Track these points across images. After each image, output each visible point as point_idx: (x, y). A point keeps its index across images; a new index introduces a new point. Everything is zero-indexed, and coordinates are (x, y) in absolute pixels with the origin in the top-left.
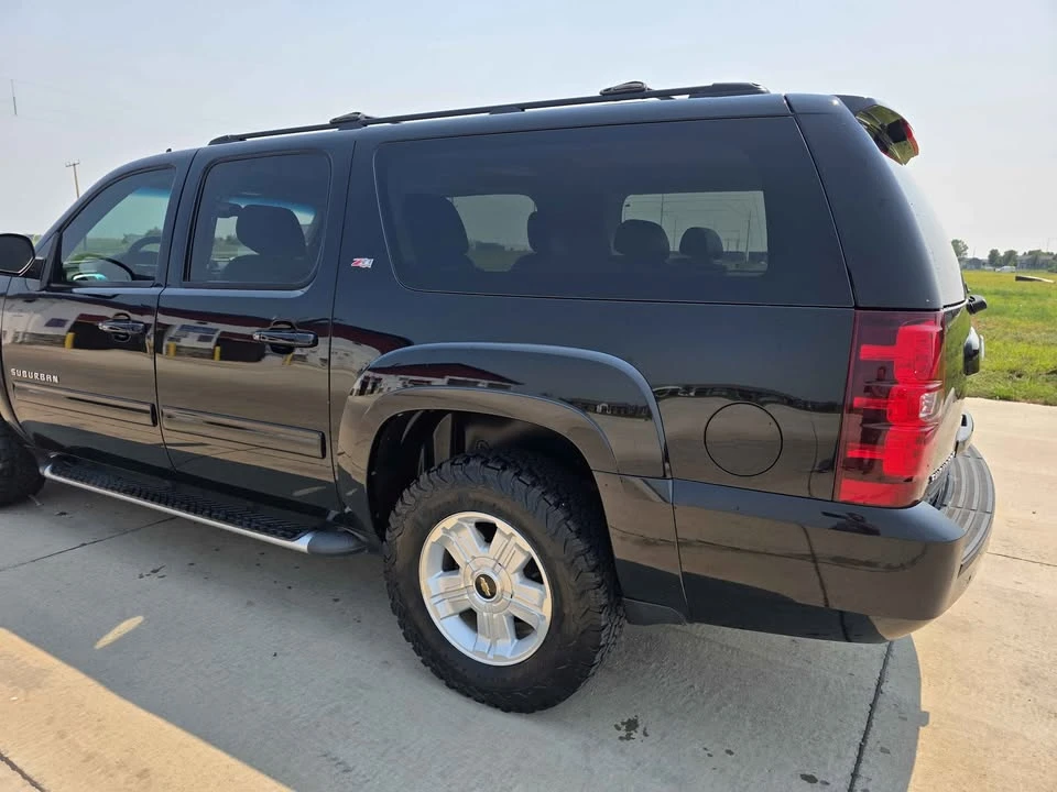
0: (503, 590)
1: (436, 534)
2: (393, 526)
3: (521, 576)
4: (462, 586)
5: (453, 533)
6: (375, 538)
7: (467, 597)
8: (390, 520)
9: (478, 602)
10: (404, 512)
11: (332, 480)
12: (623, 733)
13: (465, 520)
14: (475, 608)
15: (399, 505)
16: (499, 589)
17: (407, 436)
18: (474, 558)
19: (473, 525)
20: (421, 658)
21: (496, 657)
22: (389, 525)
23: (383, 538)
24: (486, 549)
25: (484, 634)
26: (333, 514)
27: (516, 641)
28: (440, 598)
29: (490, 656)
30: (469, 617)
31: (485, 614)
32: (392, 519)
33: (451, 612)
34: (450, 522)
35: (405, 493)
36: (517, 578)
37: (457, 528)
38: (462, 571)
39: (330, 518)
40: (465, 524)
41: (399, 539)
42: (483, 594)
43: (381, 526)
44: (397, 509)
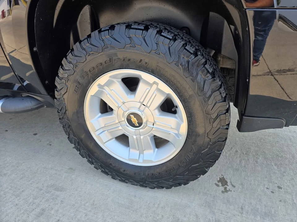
0: (147, 121)
1: (93, 90)
2: (59, 87)
3: (159, 111)
4: (117, 121)
5: (106, 88)
6: (49, 98)
7: (120, 128)
8: (56, 84)
9: (130, 131)
10: (66, 75)
11: (8, 65)
12: (222, 188)
13: (114, 77)
14: (127, 134)
15: (61, 71)
16: (144, 121)
17: (57, 20)
18: (124, 103)
19: (120, 80)
20: (93, 166)
21: (144, 161)
22: (56, 87)
23: (53, 97)
24: (133, 96)
25: (135, 148)
26: (17, 86)
27: (156, 149)
28: (101, 130)
29: (141, 160)
30: (123, 139)
31: (135, 137)
32: (57, 82)
33: (111, 138)
34: (103, 79)
35: (64, 61)
36: (157, 113)
37: (109, 84)
38: (115, 112)
39: (16, 88)
40: (115, 80)
41: (65, 96)
42: (133, 125)
43: (51, 89)
44: (60, 75)
